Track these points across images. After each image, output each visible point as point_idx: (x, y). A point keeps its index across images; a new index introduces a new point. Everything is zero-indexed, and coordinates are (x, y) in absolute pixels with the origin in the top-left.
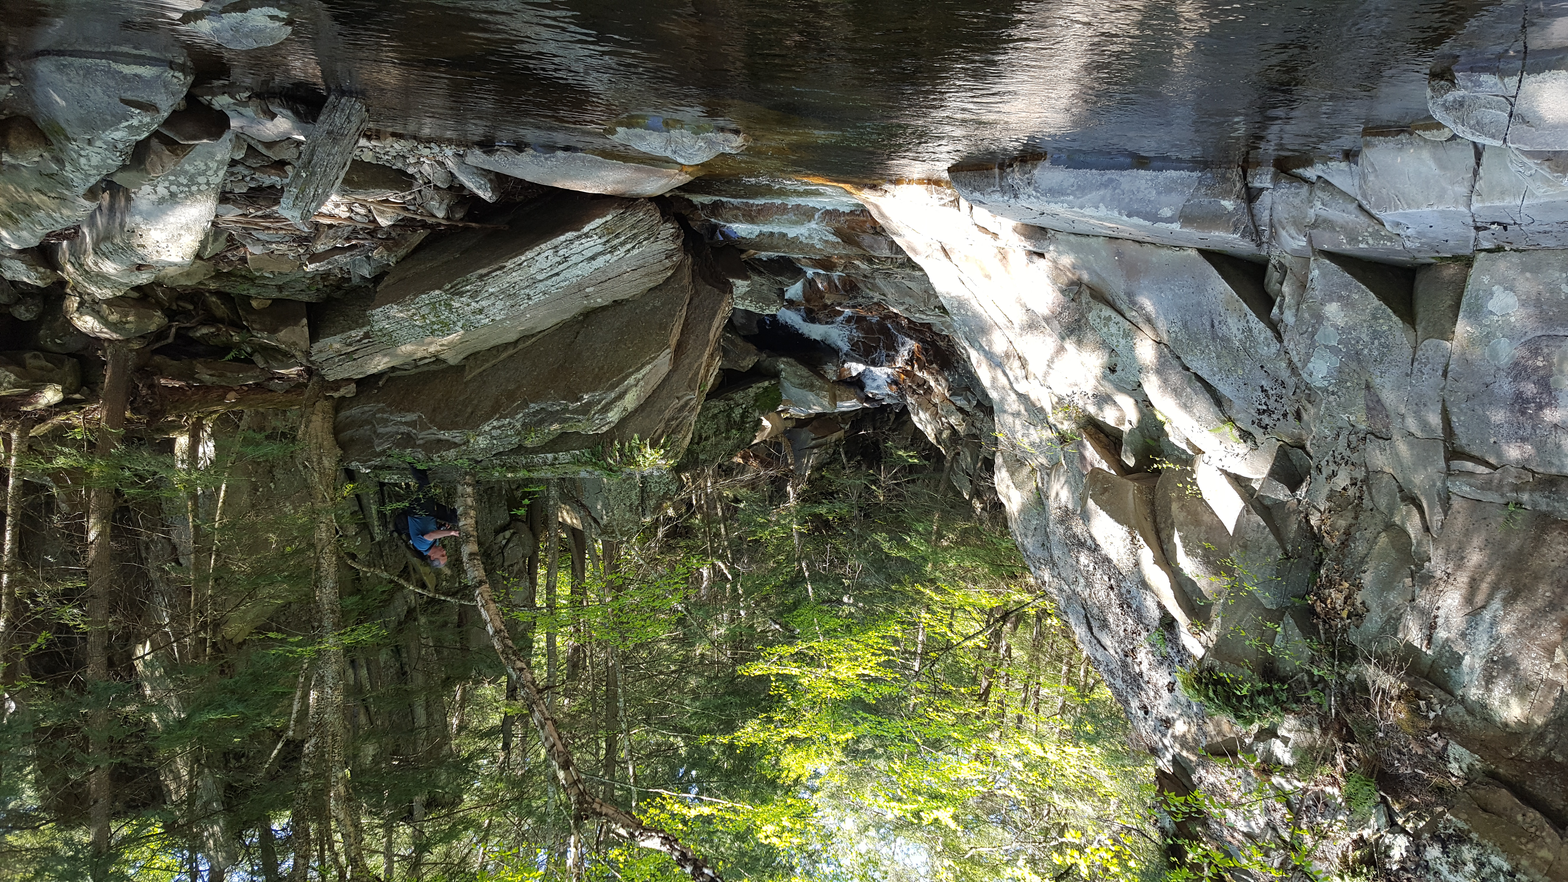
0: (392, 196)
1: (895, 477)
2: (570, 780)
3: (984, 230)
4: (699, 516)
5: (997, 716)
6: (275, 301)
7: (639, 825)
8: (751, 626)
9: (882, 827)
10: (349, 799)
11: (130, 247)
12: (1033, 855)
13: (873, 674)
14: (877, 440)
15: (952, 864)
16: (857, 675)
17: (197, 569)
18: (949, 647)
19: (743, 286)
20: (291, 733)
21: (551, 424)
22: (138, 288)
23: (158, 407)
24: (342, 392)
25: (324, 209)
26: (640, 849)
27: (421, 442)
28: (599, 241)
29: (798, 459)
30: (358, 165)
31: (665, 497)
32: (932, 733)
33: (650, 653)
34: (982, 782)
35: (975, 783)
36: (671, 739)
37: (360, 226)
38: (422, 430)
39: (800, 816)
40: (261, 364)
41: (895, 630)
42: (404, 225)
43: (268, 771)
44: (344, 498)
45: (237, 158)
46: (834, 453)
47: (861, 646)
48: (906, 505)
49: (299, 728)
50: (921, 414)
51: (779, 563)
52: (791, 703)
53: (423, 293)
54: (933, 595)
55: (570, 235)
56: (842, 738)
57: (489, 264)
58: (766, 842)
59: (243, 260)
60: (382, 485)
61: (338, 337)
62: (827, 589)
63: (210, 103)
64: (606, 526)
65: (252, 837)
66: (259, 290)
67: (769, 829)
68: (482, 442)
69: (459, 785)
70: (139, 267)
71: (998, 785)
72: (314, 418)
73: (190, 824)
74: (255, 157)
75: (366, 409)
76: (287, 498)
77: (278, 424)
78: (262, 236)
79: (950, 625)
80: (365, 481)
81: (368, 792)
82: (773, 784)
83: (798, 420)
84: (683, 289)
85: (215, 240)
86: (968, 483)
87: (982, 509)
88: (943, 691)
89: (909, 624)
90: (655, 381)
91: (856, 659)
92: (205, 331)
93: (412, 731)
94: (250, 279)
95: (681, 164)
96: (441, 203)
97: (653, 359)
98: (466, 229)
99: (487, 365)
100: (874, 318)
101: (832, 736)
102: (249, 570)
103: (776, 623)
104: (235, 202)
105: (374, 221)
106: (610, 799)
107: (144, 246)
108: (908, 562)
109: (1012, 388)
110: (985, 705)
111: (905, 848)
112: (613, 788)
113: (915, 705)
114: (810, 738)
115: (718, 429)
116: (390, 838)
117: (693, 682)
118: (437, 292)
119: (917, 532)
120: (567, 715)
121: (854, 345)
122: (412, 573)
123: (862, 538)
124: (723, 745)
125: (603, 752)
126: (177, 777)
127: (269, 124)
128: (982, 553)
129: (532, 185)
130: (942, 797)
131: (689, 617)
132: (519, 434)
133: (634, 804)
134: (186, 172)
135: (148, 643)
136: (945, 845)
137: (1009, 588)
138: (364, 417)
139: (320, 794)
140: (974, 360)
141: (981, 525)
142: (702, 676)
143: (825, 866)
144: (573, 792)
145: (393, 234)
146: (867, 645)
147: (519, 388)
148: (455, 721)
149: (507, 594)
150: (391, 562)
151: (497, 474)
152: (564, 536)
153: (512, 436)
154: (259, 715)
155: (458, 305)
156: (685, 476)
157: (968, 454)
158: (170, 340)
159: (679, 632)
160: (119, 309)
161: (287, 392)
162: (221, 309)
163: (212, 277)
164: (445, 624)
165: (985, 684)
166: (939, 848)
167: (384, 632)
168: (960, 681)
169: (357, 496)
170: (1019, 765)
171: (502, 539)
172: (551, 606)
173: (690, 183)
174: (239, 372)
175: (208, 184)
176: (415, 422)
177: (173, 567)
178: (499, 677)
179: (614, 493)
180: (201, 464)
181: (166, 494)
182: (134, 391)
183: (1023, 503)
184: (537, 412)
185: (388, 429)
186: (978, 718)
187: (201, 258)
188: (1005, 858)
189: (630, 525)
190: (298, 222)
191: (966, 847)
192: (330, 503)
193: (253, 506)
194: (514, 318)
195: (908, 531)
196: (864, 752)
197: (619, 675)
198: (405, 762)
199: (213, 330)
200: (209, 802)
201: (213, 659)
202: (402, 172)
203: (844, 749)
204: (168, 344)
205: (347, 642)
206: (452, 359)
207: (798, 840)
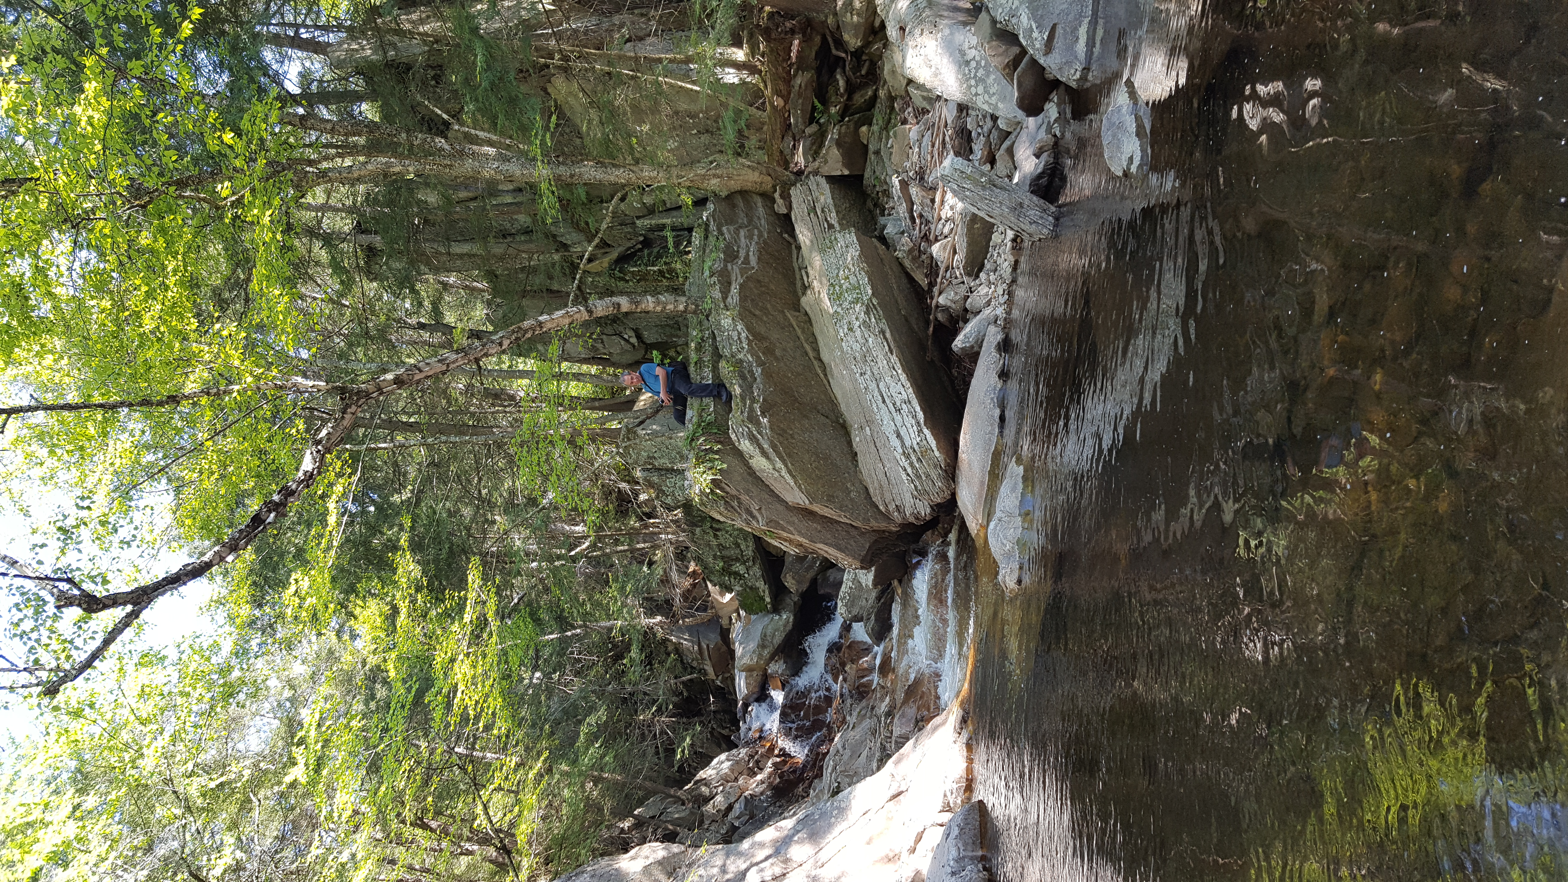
0: (959, 258)
1: (663, 732)
2: (382, 385)
3: (919, 838)
4: (637, 524)
5: (399, 836)
6: (866, 147)
7: (328, 451)
8: (519, 573)
9: (292, 704)
10: (385, 175)
11: (921, 22)
12: (245, 869)
13: (456, 701)
14: (702, 715)
15: (244, 779)
16: (457, 684)
17: (620, 57)
18: (477, 785)
19: (867, 580)
20: (456, 127)
21: (741, 386)
22: (883, 26)
23: (773, 36)
24: (779, 201)
25: (949, 195)
26: (301, 450)
27: (729, 267)
28: (915, 443)
29: (690, 629)
30: (988, 229)
31: (660, 492)
32: (388, 763)
33: (502, 470)
34: (329, 817)
35: (330, 808)
36: (410, 487)
37: (933, 227)
38: (740, 269)
39: (315, 617)
40: (808, 131)
41: (501, 727)
42: (933, 268)
43: (421, 104)
44: (679, 195)
45: (999, 122)
46: (692, 667)
47: (487, 689)
48: (632, 744)
49: (461, 135)
50: (727, 764)
51: (583, 604)
52: (433, 613)
53: (869, 279)
54: (535, 771)
55: (921, 416)
56: (390, 666)
57: (895, 340)
58: (292, 580)
59: (904, 122)
60: (690, 230)
61: (830, 201)
62: (551, 655)
63: (1050, 101)
64: (635, 432)
65: (357, 84)
66: (877, 135)
67: (305, 584)
68: (726, 322)
69: (387, 279)
70: (902, 29)
71: (323, 833)
72: (757, 174)
73: (376, 29)
74: (999, 138)
75: (763, 221)
76: (682, 144)
77: (753, 141)
78: (926, 140)
79: (500, 789)
80: (694, 215)
81: (389, 193)
82: (351, 590)
83: (728, 630)
84: (866, 520)
85: (924, 98)
86: (651, 814)
87: (622, 829)
88: (430, 777)
89: (506, 744)
90: (778, 488)
91: (473, 684)
92: (841, 83)
93: (448, 239)
94: (887, 126)
95: (988, 525)
96: (951, 301)
97: (799, 487)
98: (927, 323)
99: (799, 332)
100: (830, 715)
101: (393, 655)
102: (617, 103)
103: (520, 599)
104: (959, 117)
105: (937, 240)
106: (357, 423)
107: (922, 34)
108: (572, 745)
109: (752, 865)
110: (411, 824)
111: (266, 728)
112: (366, 427)
113: (418, 747)
114: (395, 630)
115: (725, 548)
116: (342, 210)
117: (467, 512)
118: (870, 292)
119: (603, 757)
120: (448, 385)
121: (804, 694)
122: (603, 251)
123: (601, 695)
124: (398, 540)
125: (404, 419)
126: (422, 22)
127: (1029, 152)
128: (576, 828)
129: (967, 385)
130: (317, 770)
131: (536, 510)
132: (733, 356)
133: (348, 446)
134: (988, 76)
135: (553, 7)
136: (266, 772)
137: (536, 855)
138: (755, 219)
139: (392, 148)
140: (783, 823)
141: (606, 826)
142: (472, 521)
143: (258, 641)
144: (371, 387)
145: (924, 257)
146: (487, 696)
147: (777, 359)
148: (452, 280)
149: (576, 335)
150: (615, 232)
151: (695, 333)
153: (731, 349)
154: (477, 100)
155: (857, 309)
156: (679, 513)
157: (683, 815)
158: (834, 52)
159: (520, 500)
160: (864, 8)
161: (781, 152)
162: (859, 99)
163: (890, 92)
164: (551, 278)
165: (434, 824)
166: (263, 765)
167: (549, 221)
168: (439, 797)
169: (680, 207)
170: (345, 857)
171: (629, 334)
172: (560, 376)
173: (968, 534)
174: (802, 110)
175: (977, 94)
176: (749, 263)
177: (624, 36)
178: (492, 322)
179: (667, 442)
180: (718, 70)
181: (693, 35)
182: (789, 15)
183: (628, 874)
184: (751, 372)
185: (743, 239)
186: (398, 815)
187: (908, 84)
188: (244, 838)
189: (634, 456)
190: (938, 172)
191: (261, 795)
192: (676, 182)
193: (676, 113)
194: (843, 360)
195: (606, 745)
196: (372, 689)
197: (483, 438)
198: (417, 230)
199: (842, 90)
200: (394, 46)
201: (534, 65)
202: (981, 268)
203: (378, 667)
204: (830, 49)
205: (542, 185)
206: (806, 301)
207: (290, 614)
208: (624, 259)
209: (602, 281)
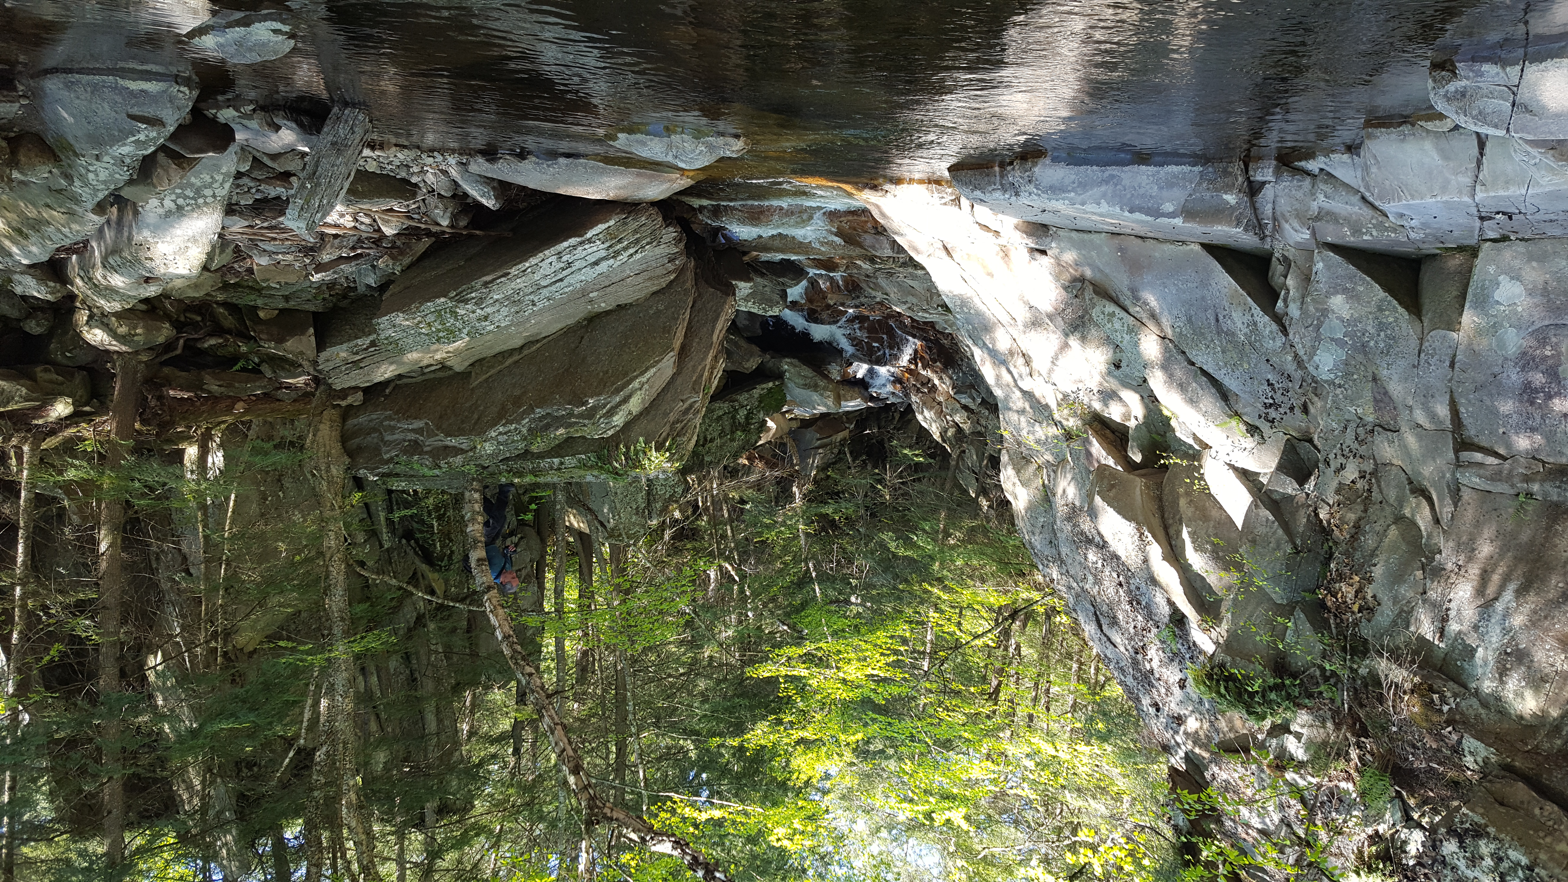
0: (396, 205)
1: (900, 476)
2: (581, 785)
3: (986, 228)
4: (705, 518)
5: (1008, 715)
6: (282, 311)
7: (650, 829)
8: (759, 628)
9: (894, 828)
10: (361, 807)
11: (138, 261)
12: (1046, 855)
13: (882, 675)
14: (883, 440)
15: (965, 864)
16: (866, 676)
17: (207, 579)
18: (957, 646)
19: (745, 288)
20: (302, 741)
21: (557, 429)
22: (146, 301)
23: (167, 418)
24: (349, 400)
25: (329, 220)
26: (652, 853)
27: (428, 449)
28: (602, 246)
29: (803, 459)
30: (363, 175)
31: (672, 499)
32: (943, 733)
33: (659, 656)
34: (994, 781)
35: (987, 782)
36: (681, 742)
37: (365, 235)
38: (429, 436)
39: (811, 818)
40: (269, 374)
41: (903, 629)
42: (409, 234)
43: (280, 779)
44: (353, 506)
45: (243, 170)
46: (839, 453)
47: (869, 646)
48: (912, 504)
49: (310, 736)
50: (926, 413)
51: (785, 564)
52: (801, 705)
53: (429, 301)
54: (941, 594)
55: (573, 241)
56: (852, 739)
57: (494, 271)
58: (777, 845)
59: (250, 271)
60: (390, 492)
61: (345, 346)
62: (834, 589)
63: (215, 116)
64: (613, 530)
65: (265, 846)
66: (267, 301)
67: (781, 831)
68: (489, 448)
69: (470, 791)
70: (147, 280)
71: (1010, 785)
72: (322, 426)
73: (203, 833)
74: (261, 169)
75: (374, 417)
76: (296, 506)
77: (287, 433)
78: (269, 247)
79: (959, 624)
80: (373, 489)
81: (379, 800)
82: (783, 786)
83: (803, 420)
84: (686, 292)
85: (222, 251)
86: (974, 481)
87: (989, 507)
88: (952, 691)
89: (918, 623)
90: (660, 384)
91: (865, 660)
92: (213, 342)
93: (423, 737)
94: (257, 290)
95: (682, 169)
96: (445, 212)
97: (657, 362)
98: (470, 236)
99: (492, 372)
100: (877, 317)
101: (842, 737)
102: (259, 579)
103: (784, 624)
104: (241, 214)
105: (379, 230)
106: (620, 803)
107: (151, 259)
108: (915, 561)
109: (1017, 385)
110: (996, 704)
111: (917, 849)
112: (624, 792)
113: (925, 705)
114: (820, 740)
115: (723, 431)
116: (402, 845)
117: (702, 684)
118: (443, 300)
119: (924, 530)
120: (576, 719)
121: (857, 343)
122: (421, 579)
123: (869, 538)
124: (733, 747)
125: (613, 756)
126: (190, 787)
127: (274, 137)
128: (989, 551)
129: (535, 192)
130: (954, 798)
131: (697, 620)
132: (525, 439)
133: (645, 808)
134: (192, 185)
135: (160, 654)
136: (957, 845)
137: (1017, 586)
138: (372, 424)
139: (332, 802)
140: (978, 358)
141: (988, 522)
142: (711, 678)
143: (837, 868)
144: (584, 797)
145: (398, 243)
146: (876, 645)
147: (525, 393)
148: (465, 727)
150: (399, 569)
152: (571, 539)
153: (518, 441)
154: (271, 723)
155: (463, 312)
156: (691, 478)
157: (973, 451)
158: (179, 351)
159: (688, 635)
160: (127, 322)
161: (295, 401)
162: (229, 321)
163: (219, 289)
164: (454, 630)
165: (995, 683)
166: (952, 849)
167: (394, 639)
168: (970, 681)
169: (366, 504)
170: (1031, 764)
172: (559, 610)
173: (691, 187)
174: (247, 383)
175: (214, 196)
176: (422, 429)
177: (183, 578)
178: (508, 682)
179: (621, 496)
180: (210, 475)
181: (175, 505)
182: (143, 402)
183: (1030, 501)
184: (543, 417)
185: (396, 437)
186: (988, 717)
187: (208, 270)
188: (1019, 858)
189: (637, 528)
190: (304, 233)
191: (979, 847)
192: (338, 511)
193: (262, 515)
194: (518, 324)
195: (914, 529)
196: (875, 753)
197: (627, 679)
198: (416, 768)
199: (221, 341)
200: (222, 812)
201: (224, 668)
202: (406, 181)
203: (854, 750)
204: (177, 356)
205: (356, 650)
206: (458, 366)
207: (810, 842)
208: (428, 557)
209: (454, 578)
